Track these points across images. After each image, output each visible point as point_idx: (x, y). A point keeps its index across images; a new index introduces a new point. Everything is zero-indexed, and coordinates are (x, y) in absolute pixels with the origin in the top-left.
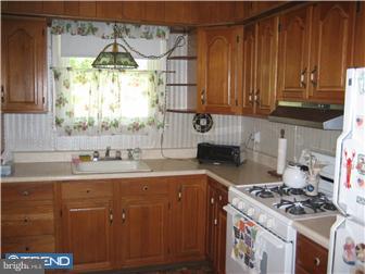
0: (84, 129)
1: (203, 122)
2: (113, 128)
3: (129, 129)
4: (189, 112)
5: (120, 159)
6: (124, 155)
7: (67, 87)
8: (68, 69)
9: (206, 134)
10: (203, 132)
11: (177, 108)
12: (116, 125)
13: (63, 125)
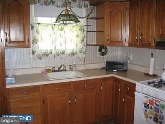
0: (47, 55)
1: (103, 50)
2: (61, 55)
3: (69, 55)
4: (96, 45)
5: (66, 70)
6: (68, 69)
7: (38, 33)
8: (39, 23)
9: (104, 56)
10: (103, 55)
11: (91, 44)
12: (63, 53)
13: (36, 54)
